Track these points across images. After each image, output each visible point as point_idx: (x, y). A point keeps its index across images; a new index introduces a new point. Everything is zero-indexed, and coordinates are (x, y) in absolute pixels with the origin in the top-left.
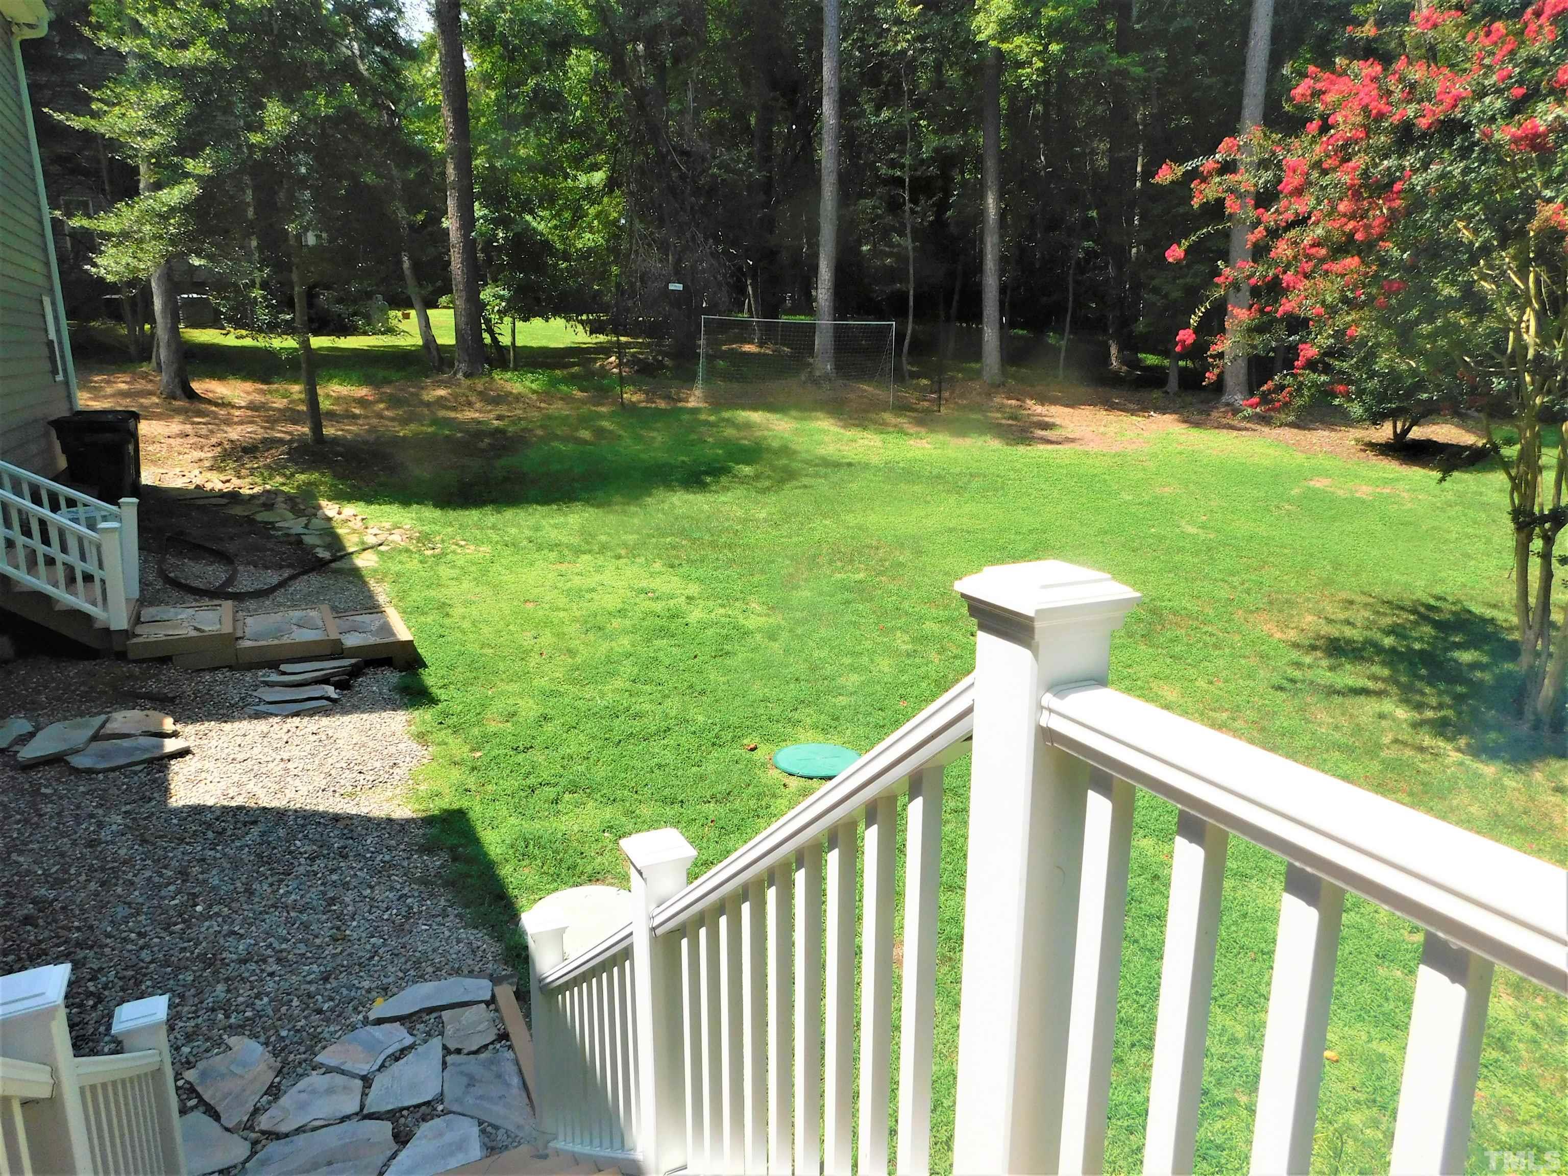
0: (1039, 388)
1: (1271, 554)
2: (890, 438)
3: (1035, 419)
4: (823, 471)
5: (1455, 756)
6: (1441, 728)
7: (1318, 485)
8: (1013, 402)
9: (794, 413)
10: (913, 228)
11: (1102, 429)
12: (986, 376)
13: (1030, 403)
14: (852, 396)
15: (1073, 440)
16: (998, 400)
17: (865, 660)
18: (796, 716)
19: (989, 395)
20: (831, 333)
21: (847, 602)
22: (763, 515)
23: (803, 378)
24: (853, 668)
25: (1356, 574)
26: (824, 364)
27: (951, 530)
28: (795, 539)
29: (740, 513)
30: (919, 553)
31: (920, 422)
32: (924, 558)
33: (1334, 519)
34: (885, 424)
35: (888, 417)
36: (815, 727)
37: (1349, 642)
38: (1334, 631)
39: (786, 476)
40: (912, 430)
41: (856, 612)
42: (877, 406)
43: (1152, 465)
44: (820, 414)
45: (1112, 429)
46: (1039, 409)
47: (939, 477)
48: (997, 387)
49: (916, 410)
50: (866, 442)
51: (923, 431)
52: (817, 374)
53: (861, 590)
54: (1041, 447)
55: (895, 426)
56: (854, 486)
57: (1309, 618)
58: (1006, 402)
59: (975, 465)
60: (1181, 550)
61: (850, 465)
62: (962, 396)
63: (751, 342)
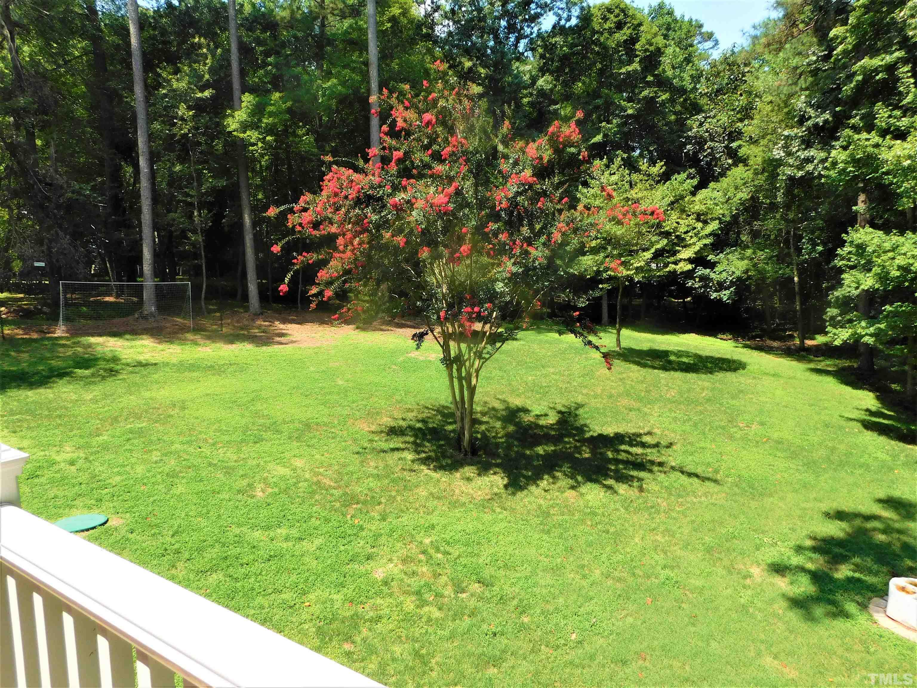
0: (283, 315)
1: (376, 391)
2: (187, 347)
3: (277, 332)
4: (137, 369)
5: (427, 471)
6: (425, 461)
7: (413, 355)
8: (267, 323)
9: (128, 336)
10: (201, 230)
11: (313, 335)
12: (252, 309)
13: (277, 323)
14: (168, 325)
15: (295, 342)
16: (259, 322)
17: (128, 468)
18: (75, 503)
19: (253, 320)
20: (153, 289)
21: (129, 440)
22: (89, 398)
23: (136, 316)
24: (119, 473)
25: (415, 396)
26: (150, 307)
27: (207, 395)
28: (106, 409)
29: (74, 397)
30: (183, 408)
31: (209, 338)
32: (186, 411)
33: (414, 371)
34: (186, 340)
35: (189, 336)
36: (85, 506)
37: (400, 427)
38: (393, 424)
39: (112, 372)
40: (202, 342)
41: (132, 444)
42: (184, 329)
43: (333, 352)
44: (144, 337)
45: (317, 336)
46: (282, 326)
47: (212, 367)
48: (257, 316)
49: (208, 331)
50: (171, 351)
51: (208, 342)
52: (146, 313)
53: (140, 433)
54: (276, 346)
55: (192, 340)
56: (156, 376)
57: (385, 419)
58: (263, 323)
59: (234, 358)
60: (330, 393)
61: (155, 364)
62: (238, 322)
63: (110, 295)
